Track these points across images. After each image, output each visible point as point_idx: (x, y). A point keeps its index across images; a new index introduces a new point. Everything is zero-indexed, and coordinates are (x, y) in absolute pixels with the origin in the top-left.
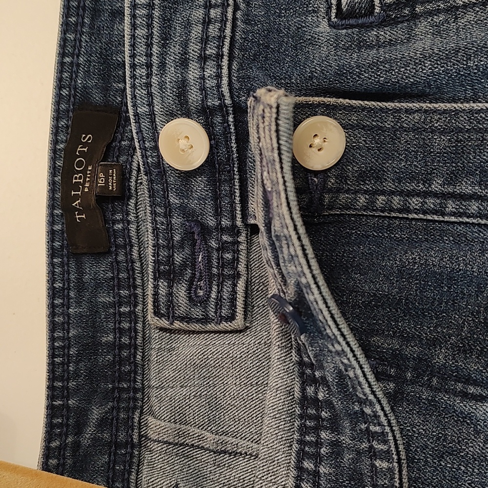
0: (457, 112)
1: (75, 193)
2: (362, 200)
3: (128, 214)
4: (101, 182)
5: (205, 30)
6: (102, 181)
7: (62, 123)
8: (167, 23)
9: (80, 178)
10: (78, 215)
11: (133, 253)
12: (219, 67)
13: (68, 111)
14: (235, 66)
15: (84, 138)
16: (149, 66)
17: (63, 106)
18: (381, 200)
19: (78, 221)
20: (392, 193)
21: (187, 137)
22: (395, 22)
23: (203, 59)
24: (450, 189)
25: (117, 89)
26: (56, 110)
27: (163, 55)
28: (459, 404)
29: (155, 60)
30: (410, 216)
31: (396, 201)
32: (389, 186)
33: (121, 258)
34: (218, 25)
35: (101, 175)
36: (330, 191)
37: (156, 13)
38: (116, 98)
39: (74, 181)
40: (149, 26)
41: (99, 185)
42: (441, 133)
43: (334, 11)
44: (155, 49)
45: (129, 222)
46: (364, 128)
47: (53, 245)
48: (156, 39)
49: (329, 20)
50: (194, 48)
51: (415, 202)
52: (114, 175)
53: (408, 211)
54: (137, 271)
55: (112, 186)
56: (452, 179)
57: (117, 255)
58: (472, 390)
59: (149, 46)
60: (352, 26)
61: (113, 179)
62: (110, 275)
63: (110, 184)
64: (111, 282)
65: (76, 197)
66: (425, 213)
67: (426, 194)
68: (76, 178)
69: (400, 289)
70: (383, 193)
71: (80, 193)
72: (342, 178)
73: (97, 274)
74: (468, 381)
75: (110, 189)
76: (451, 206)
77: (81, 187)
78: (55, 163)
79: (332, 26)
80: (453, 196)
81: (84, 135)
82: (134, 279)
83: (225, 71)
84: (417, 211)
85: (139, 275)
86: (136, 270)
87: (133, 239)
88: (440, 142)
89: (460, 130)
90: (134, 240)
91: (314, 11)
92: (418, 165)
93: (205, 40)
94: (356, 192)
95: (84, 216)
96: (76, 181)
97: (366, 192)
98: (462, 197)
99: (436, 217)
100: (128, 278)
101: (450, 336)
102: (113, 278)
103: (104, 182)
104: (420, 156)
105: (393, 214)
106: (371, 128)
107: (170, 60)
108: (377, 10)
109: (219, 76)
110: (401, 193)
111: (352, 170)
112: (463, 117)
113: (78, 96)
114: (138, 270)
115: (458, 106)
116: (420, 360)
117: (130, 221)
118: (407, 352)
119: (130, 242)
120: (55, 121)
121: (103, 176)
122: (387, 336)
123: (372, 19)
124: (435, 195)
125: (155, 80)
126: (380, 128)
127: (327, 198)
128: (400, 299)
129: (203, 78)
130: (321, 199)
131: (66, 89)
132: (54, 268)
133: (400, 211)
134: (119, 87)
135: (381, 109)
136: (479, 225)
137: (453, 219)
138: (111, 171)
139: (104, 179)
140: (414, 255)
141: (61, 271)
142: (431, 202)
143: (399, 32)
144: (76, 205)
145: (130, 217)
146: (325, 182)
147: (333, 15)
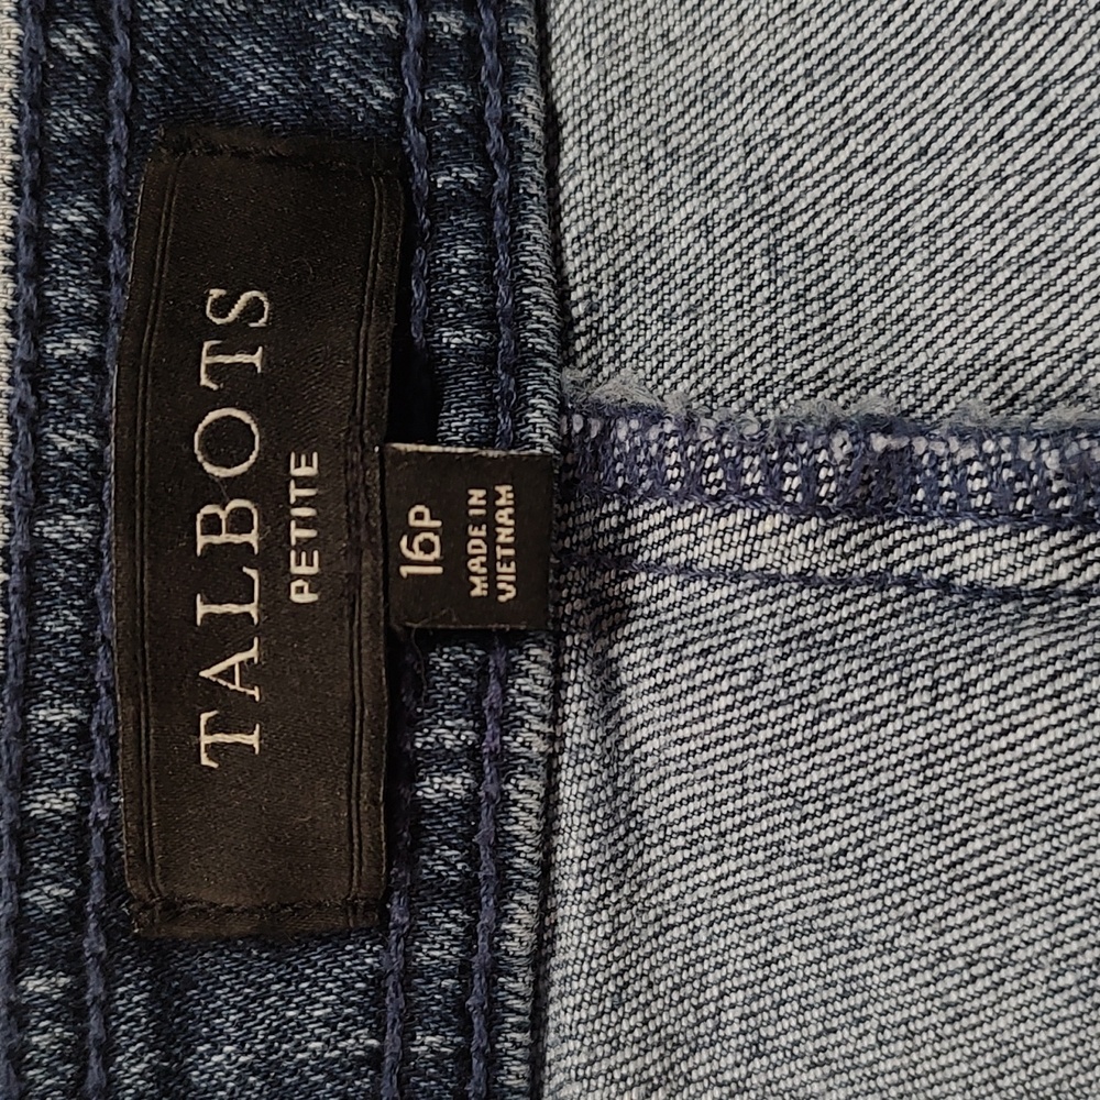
1: (216, 609)
3: (508, 721)
4: (419, 555)
6: (427, 547)
7: (72, 215)
9: (240, 522)
10: (210, 732)
11: (512, 927)
13: (96, 148)
15: (222, 307)
17: (68, 122)
19: (205, 761)
25: (362, 34)
26: (31, 138)
33: (437, 950)
35: (419, 516)
38: (363, 83)
39: (201, 541)
41: (405, 570)
45: (506, 764)
47: (23, 902)
52: (503, 516)
54: (513, 1019)
55: (492, 577)
57: (413, 935)
61: (491, 539)
62: (362, 1041)
63: (475, 565)
64: (359, 1076)
65: (229, 635)
68: (212, 525)
71: (252, 609)
73: (283, 1039)
75: (476, 592)
77: (253, 574)
78: (39, 441)
81: (215, 293)
82: (494, 1062)
85: (518, 1037)
86: (511, 1010)
87: (518, 854)
90: (525, 858)
95: (253, 740)
96: (216, 540)
100: (462, 1055)
102: (374, 1058)
103: (436, 554)
113: (150, 65)
114: (518, 1013)
117: (517, 756)
119: (503, 867)
120: (28, 201)
121: (427, 522)
131: (80, 24)
132: (22, 1026)
134: (375, 26)
138: (477, 496)
139: (436, 539)
141: (66, 1042)
144: (228, 674)
145: (524, 735)
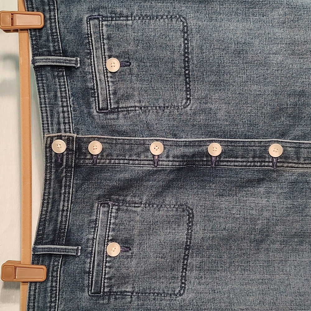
0: (131, 140)
2: (108, 161)
5: (64, 115)
8: (51, 111)
12: (70, 126)
14: (73, 125)
16: (48, 124)
18: (113, 161)
20: (115, 159)
21: (60, 145)
22: (114, 112)
23: (65, 123)
24: (131, 158)
27: (52, 121)
28: (133, 209)
29: (50, 122)
30: (121, 165)
31: (117, 161)
32: (115, 157)
34: (67, 113)
36: (99, 159)
37: (48, 109)
40: (46, 112)
42: (127, 145)
43: (97, 108)
44: (49, 119)
46: (108, 143)
48: (49, 116)
49: (96, 110)
50: (62, 120)
51: (122, 161)
53: (120, 164)
56: (130, 156)
58: (136, 205)
59: (47, 118)
60: (102, 113)
66: (124, 164)
67: (124, 160)
69: (119, 184)
70: (113, 159)
72: (102, 156)
74: (135, 203)
76: (131, 162)
79: (97, 112)
80: (131, 160)
83: (71, 127)
84: (122, 164)
88: (127, 147)
89: (132, 144)
91: (92, 108)
92: (122, 153)
93: (64, 118)
94: (106, 159)
97: (108, 159)
98: (133, 160)
99: (127, 165)
101: (130, 193)
104: (123, 150)
105: (116, 165)
106: (109, 143)
107: (54, 122)
108: (109, 109)
109: (70, 128)
110: (118, 159)
111: (105, 154)
112: (133, 141)
115: (131, 138)
116: (124, 200)
118: (120, 199)
122: (116, 195)
123: (108, 111)
124: (127, 160)
125: (50, 128)
126: (112, 143)
127: (98, 161)
128: (119, 187)
129: (65, 128)
130: (96, 161)
133: (118, 164)
135: (112, 138)
136: (138, 166)
137: (132, 165)
140: (122, 175)
142: (126, 161)
143: (115, 116)
146: (98, 157)
147: (97, 109)
